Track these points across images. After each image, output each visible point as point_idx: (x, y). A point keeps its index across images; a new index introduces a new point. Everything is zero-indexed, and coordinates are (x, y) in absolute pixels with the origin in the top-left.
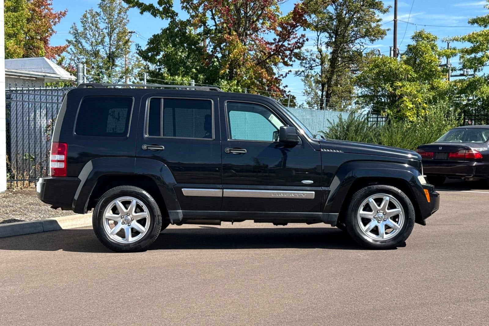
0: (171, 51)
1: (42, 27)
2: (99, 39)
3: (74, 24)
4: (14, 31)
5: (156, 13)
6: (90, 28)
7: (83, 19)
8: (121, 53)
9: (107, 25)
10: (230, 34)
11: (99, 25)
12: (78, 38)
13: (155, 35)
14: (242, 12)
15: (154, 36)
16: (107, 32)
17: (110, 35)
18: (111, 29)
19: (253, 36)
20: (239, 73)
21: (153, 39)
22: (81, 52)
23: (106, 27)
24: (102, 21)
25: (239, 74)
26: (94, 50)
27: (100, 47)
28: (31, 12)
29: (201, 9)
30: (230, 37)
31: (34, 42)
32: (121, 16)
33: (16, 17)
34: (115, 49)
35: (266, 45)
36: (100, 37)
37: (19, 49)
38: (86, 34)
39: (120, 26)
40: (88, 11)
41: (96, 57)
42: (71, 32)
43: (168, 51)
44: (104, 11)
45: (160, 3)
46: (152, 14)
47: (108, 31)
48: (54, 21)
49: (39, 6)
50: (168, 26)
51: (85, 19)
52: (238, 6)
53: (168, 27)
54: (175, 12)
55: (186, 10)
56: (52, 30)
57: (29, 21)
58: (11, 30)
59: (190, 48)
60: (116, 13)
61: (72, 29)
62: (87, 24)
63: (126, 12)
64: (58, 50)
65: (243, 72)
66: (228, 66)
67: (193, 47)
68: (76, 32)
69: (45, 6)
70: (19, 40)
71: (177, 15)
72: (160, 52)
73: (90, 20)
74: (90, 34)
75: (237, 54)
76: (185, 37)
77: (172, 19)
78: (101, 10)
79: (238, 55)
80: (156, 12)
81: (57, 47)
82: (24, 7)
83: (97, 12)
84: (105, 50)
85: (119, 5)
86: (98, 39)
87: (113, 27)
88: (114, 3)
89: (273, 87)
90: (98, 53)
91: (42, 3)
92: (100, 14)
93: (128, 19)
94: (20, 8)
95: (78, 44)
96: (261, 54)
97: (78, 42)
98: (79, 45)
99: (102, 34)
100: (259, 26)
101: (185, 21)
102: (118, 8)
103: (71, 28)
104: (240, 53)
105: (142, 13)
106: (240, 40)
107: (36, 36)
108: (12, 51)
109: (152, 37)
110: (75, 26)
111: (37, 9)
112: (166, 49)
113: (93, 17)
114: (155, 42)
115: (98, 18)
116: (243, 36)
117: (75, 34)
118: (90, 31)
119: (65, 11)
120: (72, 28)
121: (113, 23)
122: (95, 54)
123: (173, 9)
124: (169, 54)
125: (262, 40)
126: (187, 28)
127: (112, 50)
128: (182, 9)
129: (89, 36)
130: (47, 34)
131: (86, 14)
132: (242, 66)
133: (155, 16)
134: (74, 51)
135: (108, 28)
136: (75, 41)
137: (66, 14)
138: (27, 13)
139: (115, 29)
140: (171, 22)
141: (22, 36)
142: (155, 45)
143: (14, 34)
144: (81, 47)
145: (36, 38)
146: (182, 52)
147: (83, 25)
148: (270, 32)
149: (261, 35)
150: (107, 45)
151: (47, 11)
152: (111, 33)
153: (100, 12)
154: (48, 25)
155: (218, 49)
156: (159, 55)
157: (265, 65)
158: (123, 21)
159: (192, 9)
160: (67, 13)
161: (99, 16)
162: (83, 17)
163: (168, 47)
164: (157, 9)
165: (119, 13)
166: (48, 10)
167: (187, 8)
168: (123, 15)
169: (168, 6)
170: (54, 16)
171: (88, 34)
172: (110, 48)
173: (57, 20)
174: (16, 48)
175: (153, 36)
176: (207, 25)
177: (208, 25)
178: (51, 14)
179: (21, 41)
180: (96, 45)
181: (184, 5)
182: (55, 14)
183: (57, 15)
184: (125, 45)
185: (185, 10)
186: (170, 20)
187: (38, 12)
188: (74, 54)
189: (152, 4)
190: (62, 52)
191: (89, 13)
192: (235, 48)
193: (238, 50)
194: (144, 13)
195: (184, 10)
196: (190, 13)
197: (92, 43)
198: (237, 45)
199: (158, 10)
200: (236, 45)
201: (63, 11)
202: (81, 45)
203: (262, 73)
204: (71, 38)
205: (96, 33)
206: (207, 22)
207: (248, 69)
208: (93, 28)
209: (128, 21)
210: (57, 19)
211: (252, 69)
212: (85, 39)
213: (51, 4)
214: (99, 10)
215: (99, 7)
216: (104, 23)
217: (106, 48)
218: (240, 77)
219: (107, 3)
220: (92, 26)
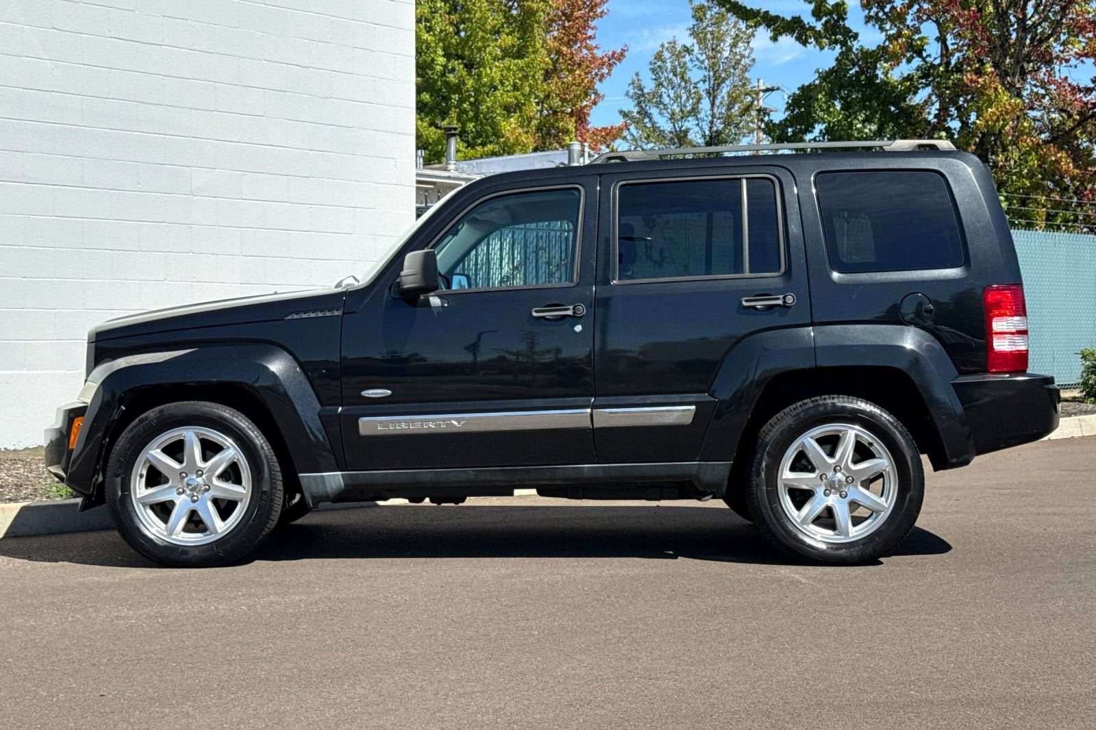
0: (838, 121)
1: (574, 87)
2: (688, 105)
3: (637, 75)
4: (516, 98)
5: (806, 36)
6: (670, 82)
7: (655, 63)
8: (736, 134)
9: (706, 74)
10: (979, 72)
11: (689, 75)
12: (644, 105)
13: (803, 86)
14: (1013, 19)
15: (802, 88)
16: (706, 90)
17: (712, 94)
18: (715, 80)
19: (1042, 74)
20: (1001, 163)
21: (799, 96)
22: (648, 136)
23: (705, 77)
24: (696, 65)
25: (1003, 166)
26: (678, 129)
27: (690, 123)
28: (552, 56)
29: (910, 20)
30: (980, 80)
31: (557, 121)
32: (738, 50)
33: (521, 69)
34: (722, 126)
35: (1073, 94)
36: (691, 101)
37: (525, 135)
38: (661, 96)
39: (734, 74)
40: (666, 45)
41: (681, 145)
42: (630, 94)
43: (830, 119)
44: (702, 41)
45: (817, 14)
46: (798, 39)
47: (708, 87)
48: (599, 73)
49: (568, 42)
50: (834, 63)
51: (659, 63)
52: (1004, 5)
53: (834, 67)
54: (851, 31)
55: (877, 23)
56: (596, 93)
57: (547, 75)
58: (510, 98)
59: (886, 112)
60: (727, 44)
61: (631, 87)
62: (663, 73)
63: (748, 43)
64: (607, 134)
65: (1012, 162)
66: (974, 147)
67: (893, 109)
68: (640, 92)
69: (582, 41)
70: (528, 118)
71: (856, 36)
72: (813, 124)
73: (669, 65)
74: (669, 96)
75: (995, 118)
76: (874, 88)
77: (844, 48)
78: (695, 41)
79: (998, 120)
80: (808, 33)
81: (605, 129)
82: (538, 46)
83: (685, 46)
84: (701, 128)
85: (734, 27)
86: (685, 106)
87: (720, 76)
88: (724, 23)
89: (1088, 194)
90: (686, 136)
91: (575, 37)
92: (693, 50)
93: (753, 56)
94: (531, 50)
95: (644, 118)
96: (1062, 117)
97: (644, 113)
98: (646, 120)
99: (695, 93)
100: (1057, 48)
101: (874, 48)
102: (732, 33)
103: (629, 85)
104: (1002, 114)
105: (774, 39)
106: (1003, 84)
107: (562, 106)
108: (512, 140)
109: (797, 92)
110: (638, 80)
111: (564, 49)
112: (826, 116)
113: (678, 56)
114: (803, 103)
115: (687, 58)
116: (1014, 75)
117: (639, 98)
118: (670, 87)
119: (622, 50)
120: (633, 83)
121: (719, 67)
122: (679, 139)
123: (848, 24)
124: (833, 127)
125: (1063, 84)
126: (878, 66)
127: (715, 129)
128: (867, 22)
129: (666, 100)
130: (585, 103)
131: (662, 52)
132: (1010, 148)
133: (805, 43)
134: (635, 134)
135: (709, 78)
136: (638, 113)
137: (624, 57)
138: (543, 58)
139: (724, 80)
140: (841, 54)
141: (533, 108)
142: (803, 109)
143: (517, 105)
144: (649, 125)
145: (563, 112)
146: (863, 122)
147: (654, 77)
148: (1082, 61)
149: (1060, 71)
150: (706, 118)
151: (585, 51)
152: (714, 91)
153: (693, 45)
154: (586, 81)
155: (953, 110)
156: (811, 132)
157: (1068, 143)
158: (742, 62)
159: (890, 21)
160: (626, 53)
161: (689, 54)
162: (656, 58)
163: (830, 112)
164: (810, 27)
165: (734, 45)
166: (589, 50)
167: (877, 19)
168: (743, 48)
169: (836, 18)
170: (599, 61)
171: (665, 96)
172: (712, 122)
173: (605, 70)
174: (520, 134)
175: (799, 89)
176: (924, 54)
177: (929, 56)
178: (594, 57)
179: (530, 119)
180: (682, 118)
181: (872, 13)
182: (601, 59)
183: (606, 59)
184: (744, 115)
185: (874, 25)
186: (840, 51)
187: (566, 55)
188: (635, 139)
189: (800, 17)
190: (614, 139)
191: (667, 49)
192: (991, 105)
193: (997, 109)
194: (780, 38)
195: (870, 25)
196: (887, 31)
197: (673, 114)
198: (996, 96)
199: (812, 29)
200: (993, 97)
201: (619, 51)
202: (651, 119)
203: (1058, 161)
204: (631, 106)
205: (683, 91)
206: (925, 47)
207: (1025, 153)
208: (677, 80)
209: (754, 60)
210: (605, 67)
211: (1034, 154)
212: (658, 107)
213: (594, 38)
214: (690, 41)
215: (691, 34)
216: (700, 68)
217: (704, 123)
218: (1006, 173)
219: (708, 26)
220: (674, 78)
